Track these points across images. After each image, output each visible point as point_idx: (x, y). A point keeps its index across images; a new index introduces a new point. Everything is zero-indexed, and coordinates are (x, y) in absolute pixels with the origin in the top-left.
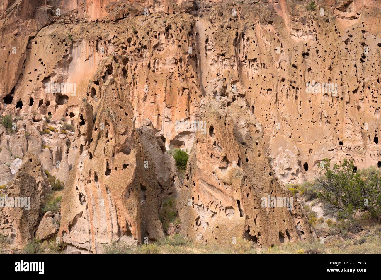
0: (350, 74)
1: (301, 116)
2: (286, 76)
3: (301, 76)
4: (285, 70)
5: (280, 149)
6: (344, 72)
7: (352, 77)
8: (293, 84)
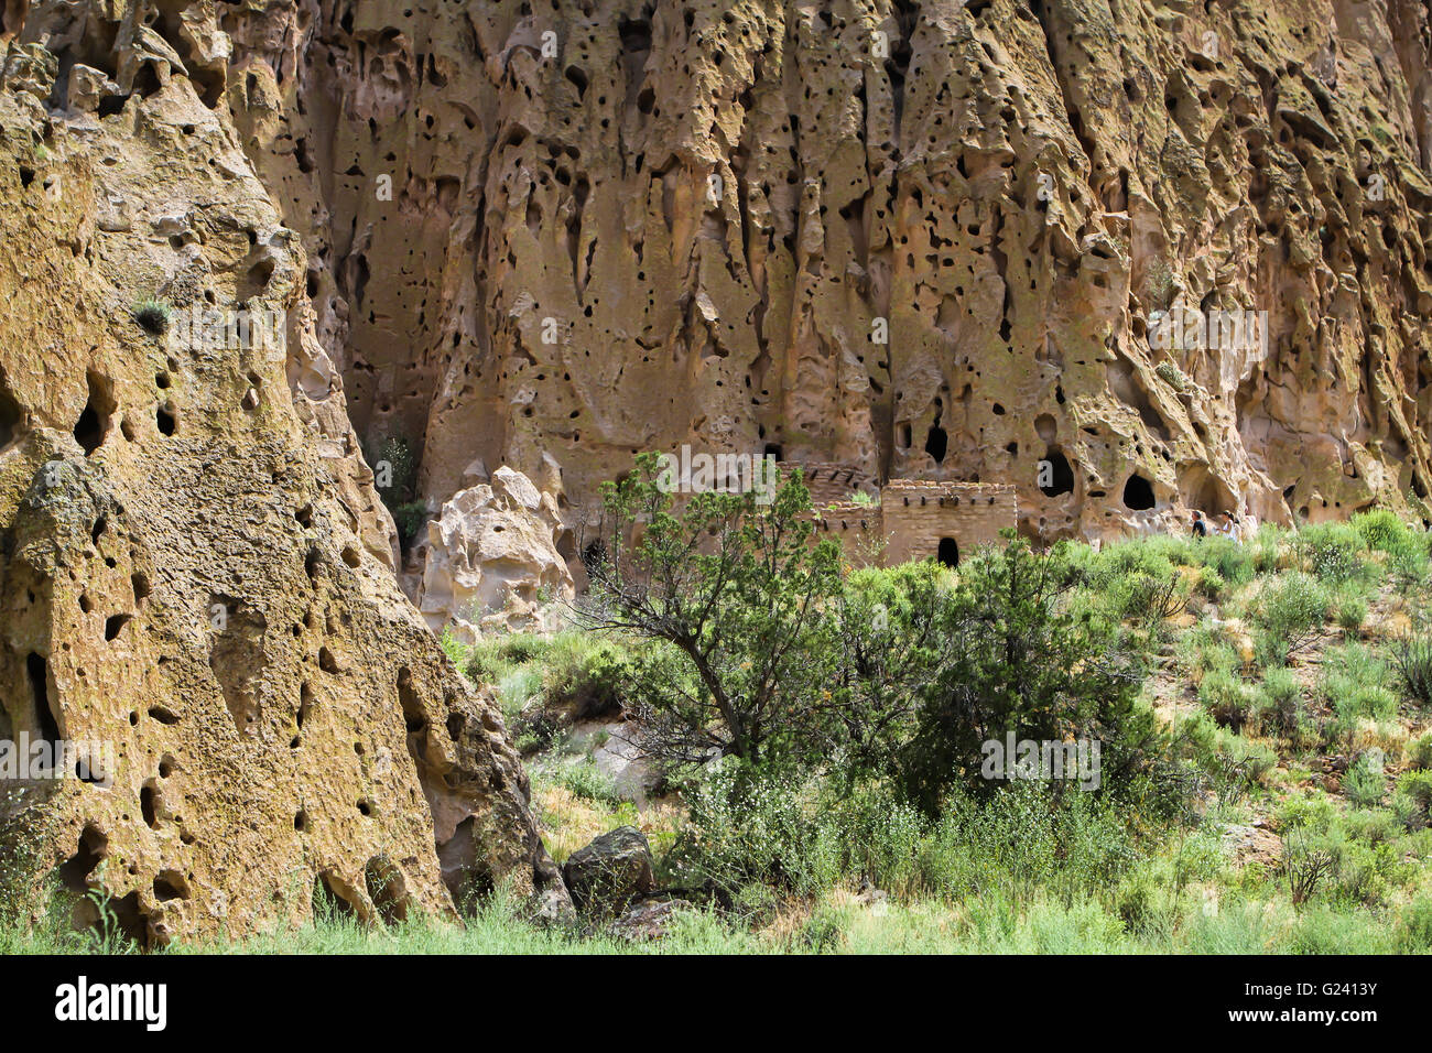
0: (832, 126)
1: (588, 312)
2: (531, 118)
3: (605, 123)
4: (528, 91)
5: (473, 469)
6: (807, 121)
7: (841, 143)
8: (565, 161)
